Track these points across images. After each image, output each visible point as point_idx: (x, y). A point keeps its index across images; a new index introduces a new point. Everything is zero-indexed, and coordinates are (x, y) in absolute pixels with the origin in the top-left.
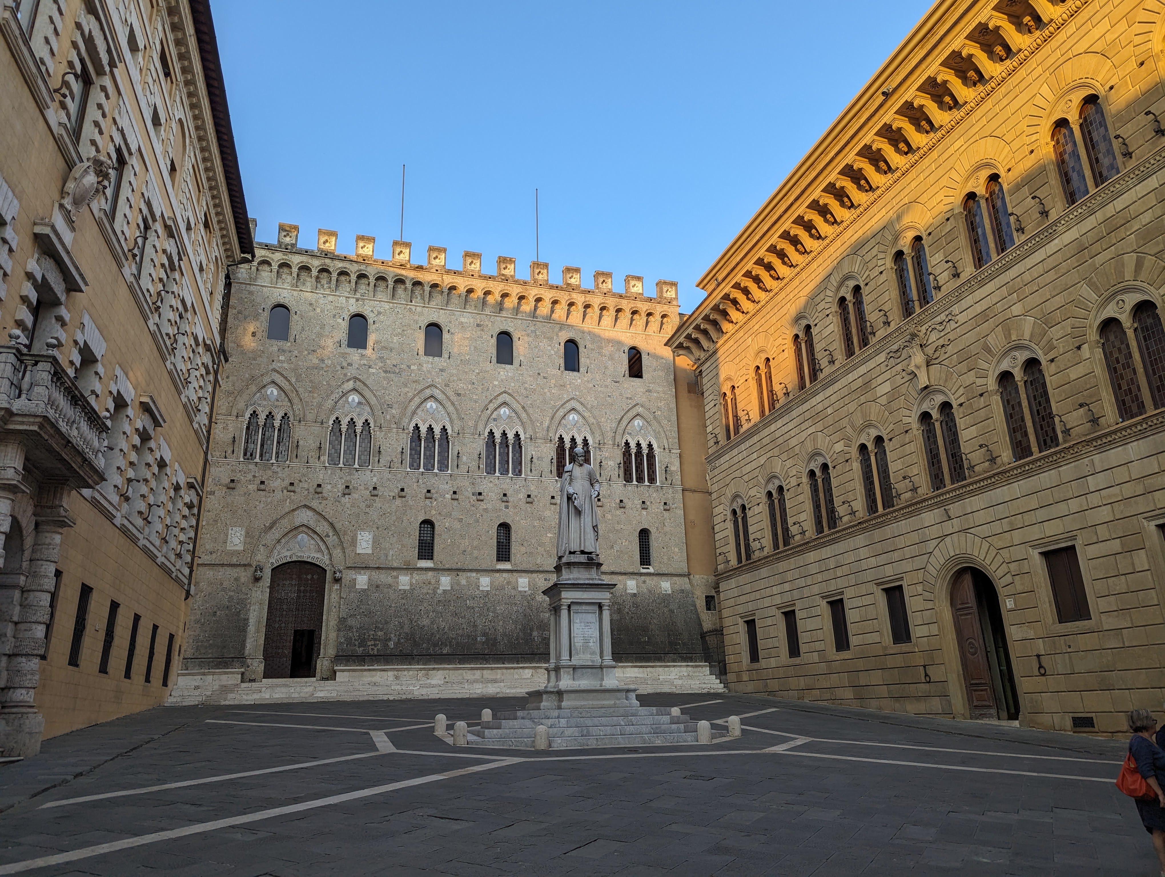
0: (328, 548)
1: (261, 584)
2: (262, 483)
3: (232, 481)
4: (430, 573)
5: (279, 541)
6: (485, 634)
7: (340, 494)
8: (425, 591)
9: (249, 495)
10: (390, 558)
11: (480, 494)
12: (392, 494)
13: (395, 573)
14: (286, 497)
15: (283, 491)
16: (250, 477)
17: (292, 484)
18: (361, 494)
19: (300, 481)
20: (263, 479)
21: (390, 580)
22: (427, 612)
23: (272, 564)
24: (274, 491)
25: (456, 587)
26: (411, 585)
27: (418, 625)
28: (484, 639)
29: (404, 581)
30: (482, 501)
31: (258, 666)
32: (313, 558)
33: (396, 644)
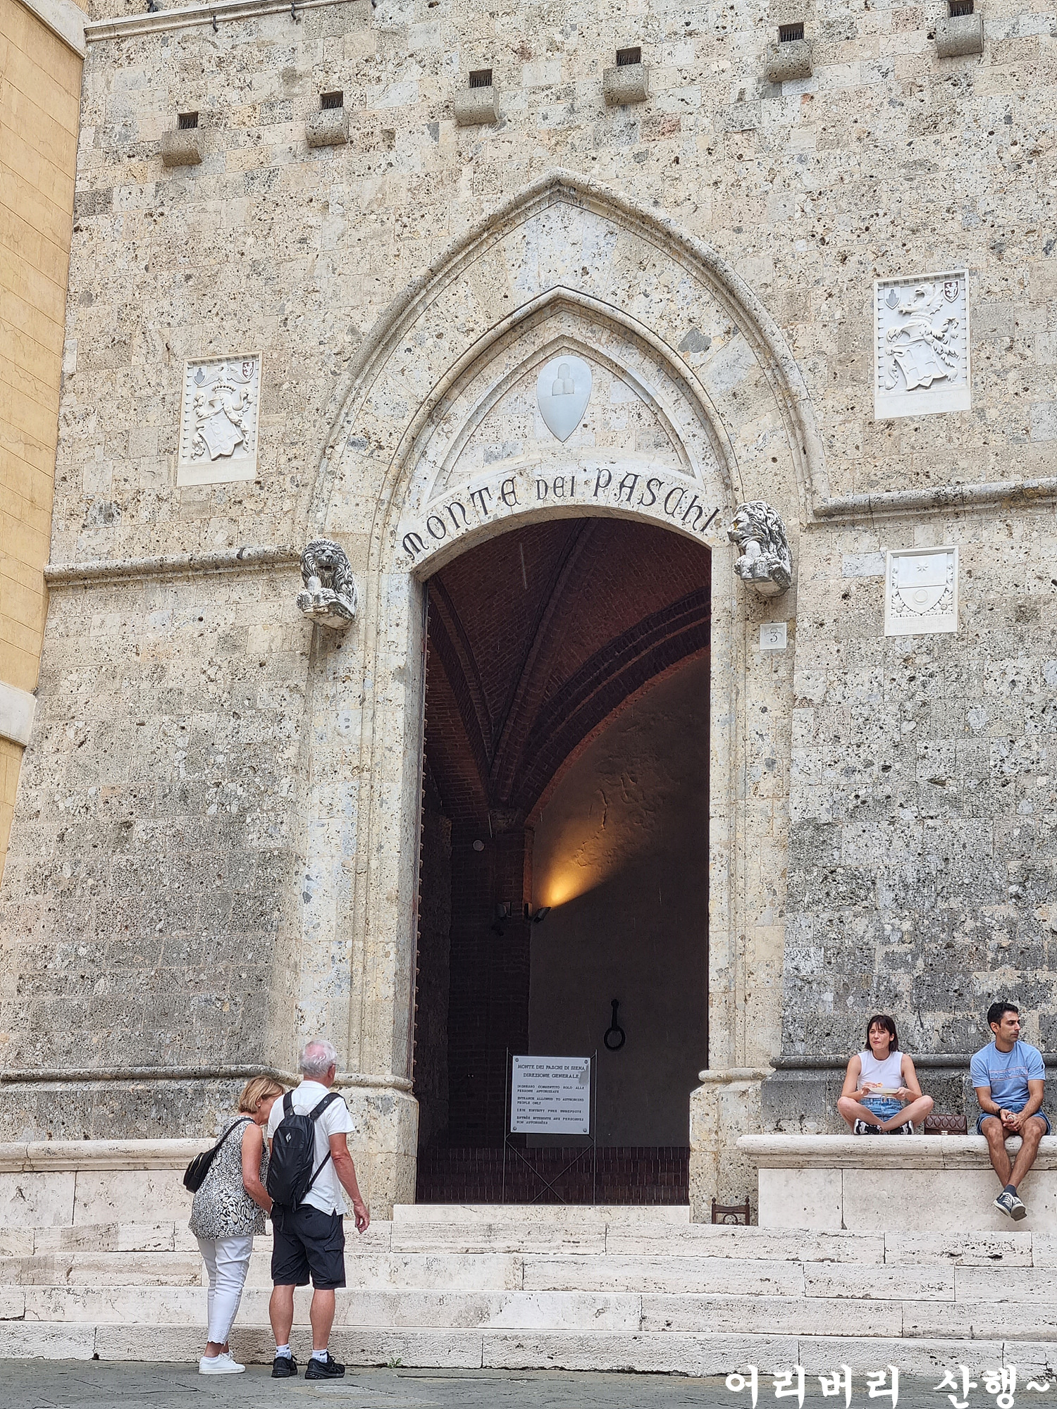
0: (704, 418)
1: (354, 656)
2: (332, 100)
3: (188, 121)
5: (436, 410)
7: (749, 84)
9: (268, 182)
14: (452, 160)
15: (434, 131)
16: (267, 82)
17: (480, 79)
19: (524, 53)
20: (334, 85)
23: (412, 541)
24: (390, 134)
32: (628, 484)
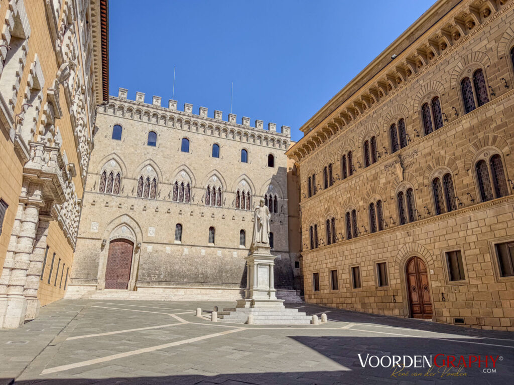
0: (135, 233)
3: (94, 201)
4: (180, 246)
5: (114, 229)
6: (202, 274)
7: (142, 210)
8: (177, 254)
9: (101, 208)
10: (162, 239)
11: (203, 213)
12: (165, 211)
13: (164, 246)
14: (117, 210)
15: (116, 208)
16: (102, 200)
17: (120, 204)
18: (150, 211)
19: (124, 203)
20: (108, 202)
21: (162, 249)
22: (177, 263)
23: (110, 239)
24: (112, 207)
25: (191, 253)
26: (171, 251)
27: (174, 269)
28: (202, 276)
29: (169, 249)
30: (203, 216)
31: (102, 283)
32: (128, 237)
33: (164, 277)
